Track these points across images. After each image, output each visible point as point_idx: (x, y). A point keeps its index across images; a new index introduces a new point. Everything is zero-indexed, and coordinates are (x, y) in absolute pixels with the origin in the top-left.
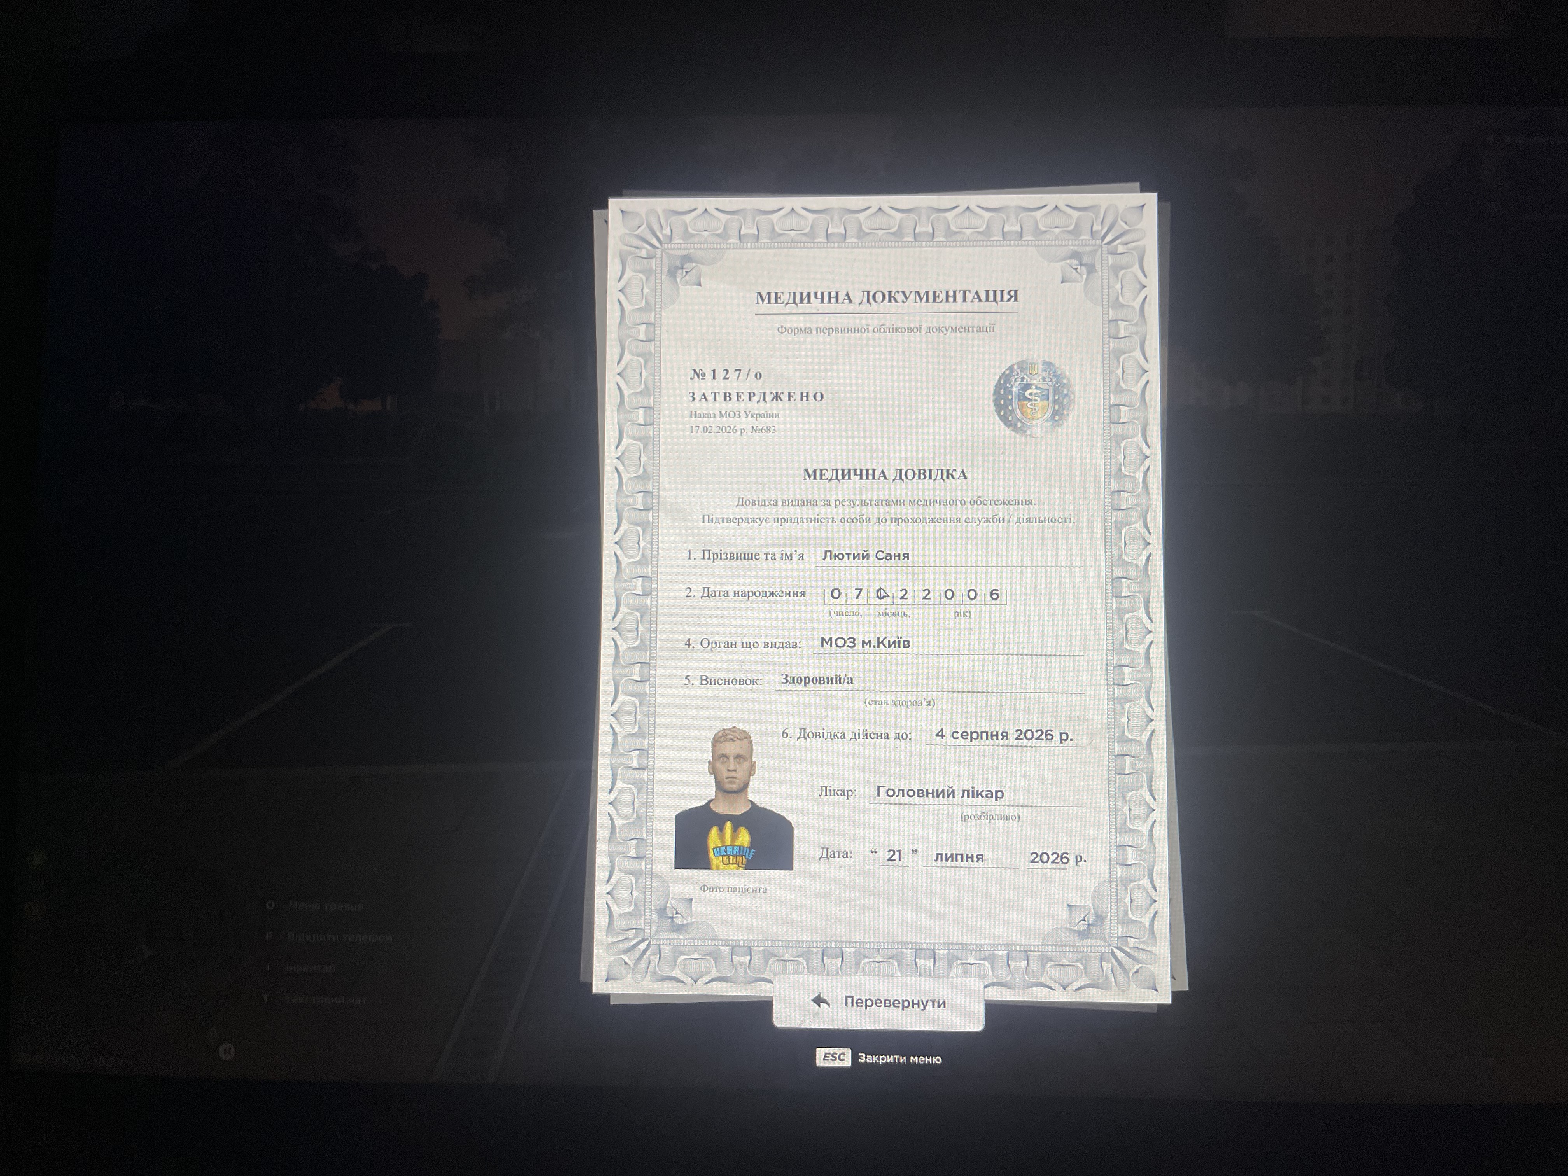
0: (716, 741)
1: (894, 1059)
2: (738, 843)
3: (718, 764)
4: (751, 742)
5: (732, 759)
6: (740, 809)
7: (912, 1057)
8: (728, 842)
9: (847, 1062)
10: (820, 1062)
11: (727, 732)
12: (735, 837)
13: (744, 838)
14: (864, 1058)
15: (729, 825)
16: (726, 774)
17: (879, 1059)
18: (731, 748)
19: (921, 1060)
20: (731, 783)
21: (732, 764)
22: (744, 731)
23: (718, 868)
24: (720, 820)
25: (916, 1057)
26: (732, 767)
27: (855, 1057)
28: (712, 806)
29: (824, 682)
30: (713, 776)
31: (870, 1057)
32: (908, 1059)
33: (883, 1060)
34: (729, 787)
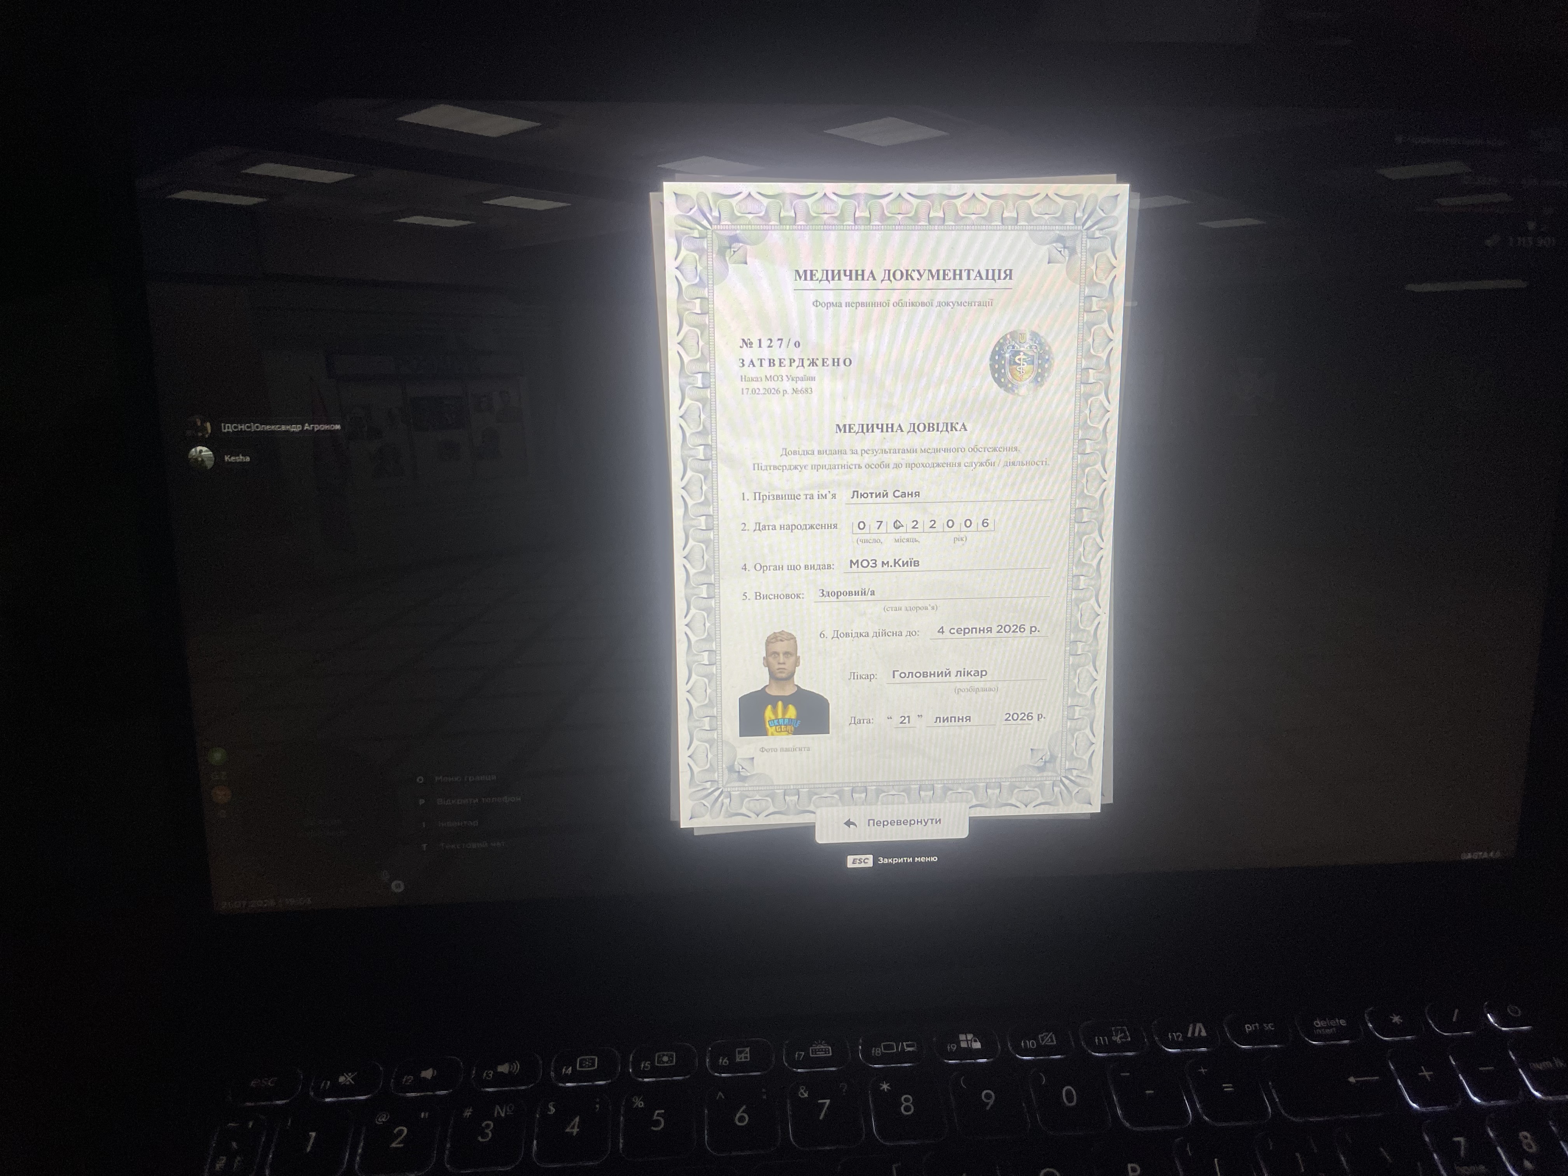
0: (769, 642)
1: (904, 860)
2: (787, 716)
3: (771, 659)
4: (796, 642)
5: (781, 655)
6: (789, 691)
7: (916, 858)
8: (780, 716)
9: (870, 864)
10: (850, 865)
11: (778, 635)
12: (784, 713)
13: (792, 712)
14: (882, 861)
15: (780, 704)
16: (777, 666)
17: (892, 860)
18: (780, 647)
19: (923, 859)
20: (781, 672)
21: (782, 659)
22: (790, 634)
23: (772, 735)
24: (774, 701)
25: (919, 858)
26: (781, 661)
27: (875, 861)
28: (767, 690)
29: (852, 595)
30: (767, 668)
31: (886, 860)
32: (914, 860)
33: (895, 861)
34: (779, 675)
